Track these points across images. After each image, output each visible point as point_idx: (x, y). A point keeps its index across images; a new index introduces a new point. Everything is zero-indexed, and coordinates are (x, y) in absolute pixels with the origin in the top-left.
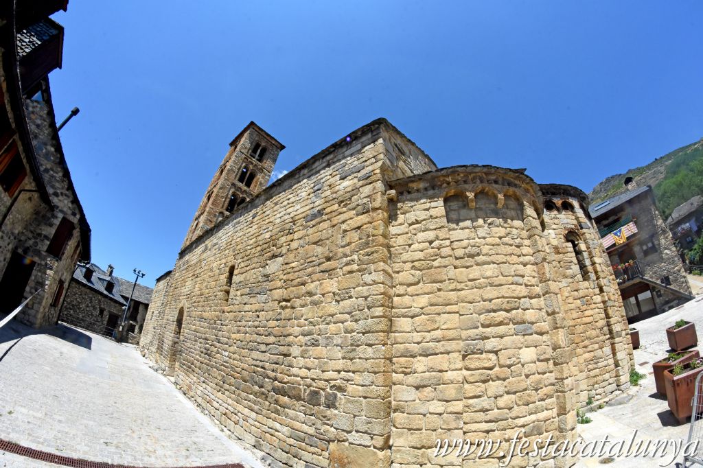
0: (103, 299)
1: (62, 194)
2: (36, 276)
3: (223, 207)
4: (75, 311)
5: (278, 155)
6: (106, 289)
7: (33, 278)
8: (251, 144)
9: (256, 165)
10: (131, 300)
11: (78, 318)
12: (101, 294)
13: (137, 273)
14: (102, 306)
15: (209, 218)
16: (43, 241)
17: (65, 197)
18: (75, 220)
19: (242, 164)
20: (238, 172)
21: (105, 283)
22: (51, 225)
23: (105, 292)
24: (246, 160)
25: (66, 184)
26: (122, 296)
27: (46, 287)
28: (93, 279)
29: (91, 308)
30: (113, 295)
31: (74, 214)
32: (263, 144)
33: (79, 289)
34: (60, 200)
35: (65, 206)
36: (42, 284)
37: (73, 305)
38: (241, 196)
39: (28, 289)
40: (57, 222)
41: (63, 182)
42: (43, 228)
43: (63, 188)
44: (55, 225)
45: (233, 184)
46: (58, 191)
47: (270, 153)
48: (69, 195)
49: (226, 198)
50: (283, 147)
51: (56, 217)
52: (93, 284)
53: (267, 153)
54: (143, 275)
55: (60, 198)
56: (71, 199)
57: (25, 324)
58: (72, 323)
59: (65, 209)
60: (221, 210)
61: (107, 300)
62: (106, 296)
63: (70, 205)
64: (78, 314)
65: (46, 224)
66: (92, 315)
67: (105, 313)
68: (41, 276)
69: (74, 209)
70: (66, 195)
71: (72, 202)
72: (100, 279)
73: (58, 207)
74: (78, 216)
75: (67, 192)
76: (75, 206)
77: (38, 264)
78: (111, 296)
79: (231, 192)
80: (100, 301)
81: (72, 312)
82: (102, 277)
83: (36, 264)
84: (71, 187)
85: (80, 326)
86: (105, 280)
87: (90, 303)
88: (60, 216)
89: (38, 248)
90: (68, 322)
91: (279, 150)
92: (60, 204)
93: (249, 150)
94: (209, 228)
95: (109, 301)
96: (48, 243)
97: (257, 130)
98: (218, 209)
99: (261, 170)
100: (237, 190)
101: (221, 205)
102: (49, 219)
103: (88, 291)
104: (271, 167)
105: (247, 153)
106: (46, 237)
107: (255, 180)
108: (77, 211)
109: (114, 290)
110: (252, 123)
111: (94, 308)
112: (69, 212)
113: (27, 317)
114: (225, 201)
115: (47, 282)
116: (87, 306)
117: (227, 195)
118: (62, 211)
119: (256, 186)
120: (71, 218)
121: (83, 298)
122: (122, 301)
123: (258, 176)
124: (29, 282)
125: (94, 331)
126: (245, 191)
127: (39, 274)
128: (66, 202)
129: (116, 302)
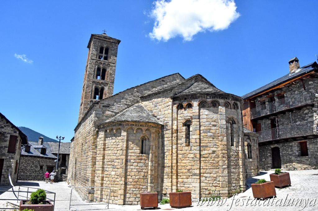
0: (41, 160)
1: (5, 126)
2: (6, 164)
3: (91, 98)
4: (24, 172)
5: (117, 49)
6: (42, 153)
7: (4, 165)
8: (97, 50)
9: (104, 63)
10: (60, 154)
11: (27, 176)
12: (39, 157)
13: (59, 138)
14: (41, 164)
15: (85, 107)
16: (4, 149)
17: (7, 127)
18: (17, 134)
19: (95, 67)
20: (94, 73)
21: (40, 150)
22: (6, 141)
23: (41, 155)
24: (97, 63)
25: (5, 121)
26: (53, 154)
27: (13, 167)
28: (31, 150)
29: (34, 167)
30: (47, 155)
31: (15, 132)
32: (105, 46)
33: (24, 159)
34: (6, 129)
35: (9, 130)
36: (10, 166)
37: (22, 170)
38: (100, 87)
39: (3, 171)
40: (8, 139)
41: (3, 121)
42: (2, 144)
43: (4, 123)
44: (8, 140)
45: (93, 82)
46: (3, 126)
47: (112, 50)
48: (9, 125)
49: (92, 92)
50: (119, 42)
51: (7, 137)
52: (32, 153)
53: (110, 51)
54: (63, 138)
55: (5, 128)
56: (11, 126)
57: (6, 185)
58: (24, 180)
59: (10, 132)
60: (91, 100)
61: (43, 159)
62: (42, 157)
63: (11, 129)
64: (26, 173)
65: (3, 142)
66: (36, 171)
67: (44, 167)
68: (9, 163)
69: (14, 130)
70: (7, 126)
71: (12, 127)
72: (35, 148)
73: (6, 132)
74: (18, 132)
75: (7, 124)
76: (14, 128)
77: (6, 159)
78: (46, 156)
79: (94, 87)
80: (39, 161)
81: (22, 173)
82: (37, 147)
83: (5, 160)
84: (8, 121)
85: (29, 180)
86: (40, 148)
87: (33, 164)
88: (9, 136)
89: (3, 153)
90: (22, 180)
91: (117, 45)
92: (7, 131)
93: (97, 56)
94: (86, 112)
95: (45, 160)
96: (7, 149)
97: (98, 38)
98: (89, 100)
99: (109, 65)
100: (97, 84)
101: (90, 97)
102: (3, 139)
103: (30, 158)
104: (114, 59)
105: (96, 58)
106: (5, 147)
107: (106, 73)
108: (16, 130)
109: (47, 152)
110: (92, 35)
111: (36, 167)
112: (13, 132)
113: (6, 182)
114: (91, 94)
115: (12, 165)
116: (32, 167)
117: (92, 90)
118: (8, 133)
119: (108, 77)
120: (15, 134)
121: (28, 163)
122: (54, 157)
123: (108, 70)
124: (3, 167)
125: (39, 180)
126: (102, 83)
127: (8, 163)
128: (9, 129)
129: (50, 158)
